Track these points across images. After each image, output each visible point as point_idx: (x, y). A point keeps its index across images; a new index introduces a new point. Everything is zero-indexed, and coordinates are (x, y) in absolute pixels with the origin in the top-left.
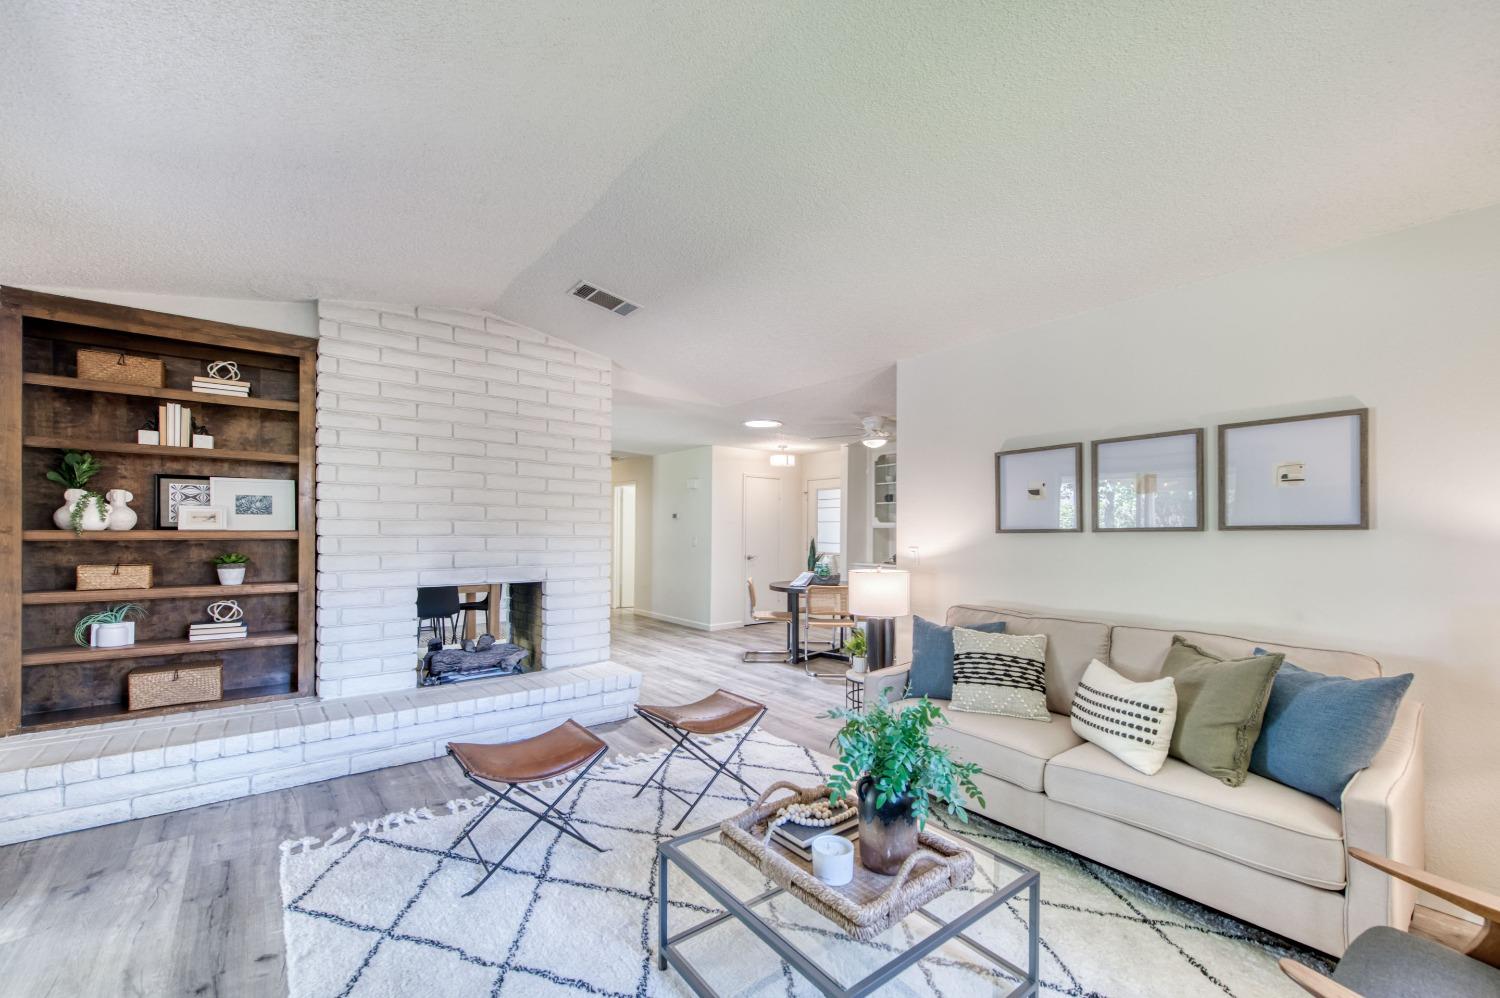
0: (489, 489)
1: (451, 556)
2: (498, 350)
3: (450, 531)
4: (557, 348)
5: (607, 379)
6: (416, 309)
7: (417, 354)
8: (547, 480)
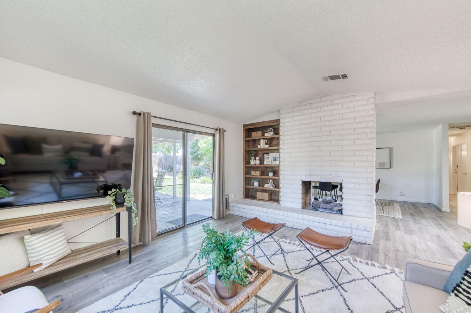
0: (321, 151)
1: (309, 172)
2: (323, 106)
3: (309, 164)
4: (347, 97)
5: (372, 101)
6: (301, 103)
7: (301, 115)
8: (342, 146)
